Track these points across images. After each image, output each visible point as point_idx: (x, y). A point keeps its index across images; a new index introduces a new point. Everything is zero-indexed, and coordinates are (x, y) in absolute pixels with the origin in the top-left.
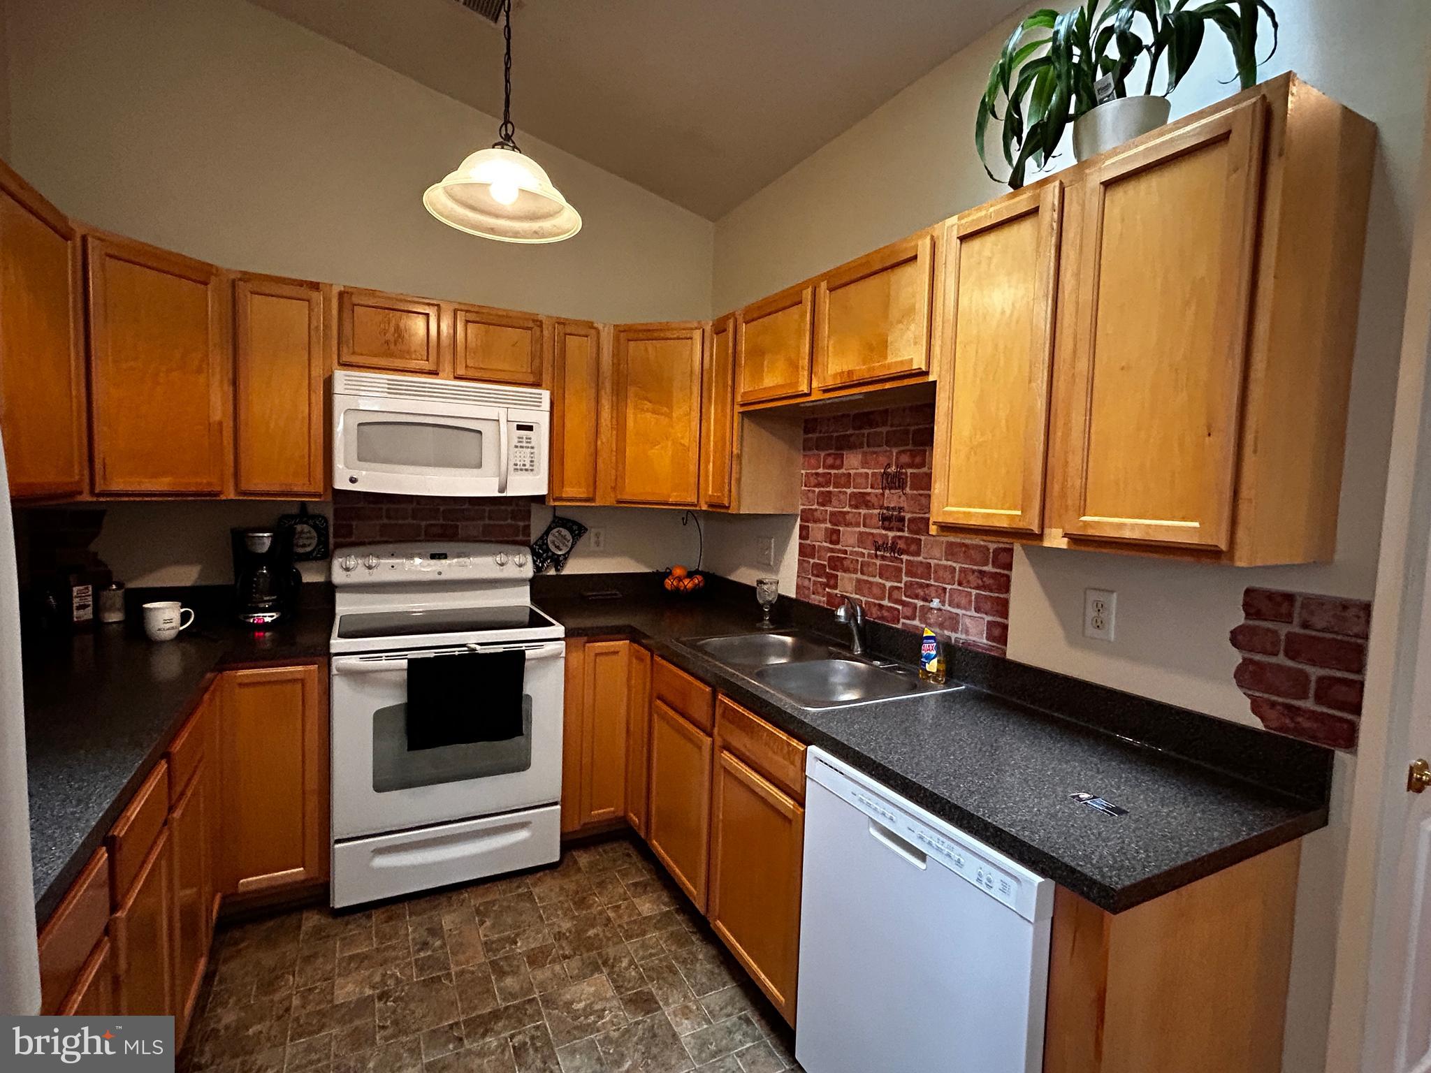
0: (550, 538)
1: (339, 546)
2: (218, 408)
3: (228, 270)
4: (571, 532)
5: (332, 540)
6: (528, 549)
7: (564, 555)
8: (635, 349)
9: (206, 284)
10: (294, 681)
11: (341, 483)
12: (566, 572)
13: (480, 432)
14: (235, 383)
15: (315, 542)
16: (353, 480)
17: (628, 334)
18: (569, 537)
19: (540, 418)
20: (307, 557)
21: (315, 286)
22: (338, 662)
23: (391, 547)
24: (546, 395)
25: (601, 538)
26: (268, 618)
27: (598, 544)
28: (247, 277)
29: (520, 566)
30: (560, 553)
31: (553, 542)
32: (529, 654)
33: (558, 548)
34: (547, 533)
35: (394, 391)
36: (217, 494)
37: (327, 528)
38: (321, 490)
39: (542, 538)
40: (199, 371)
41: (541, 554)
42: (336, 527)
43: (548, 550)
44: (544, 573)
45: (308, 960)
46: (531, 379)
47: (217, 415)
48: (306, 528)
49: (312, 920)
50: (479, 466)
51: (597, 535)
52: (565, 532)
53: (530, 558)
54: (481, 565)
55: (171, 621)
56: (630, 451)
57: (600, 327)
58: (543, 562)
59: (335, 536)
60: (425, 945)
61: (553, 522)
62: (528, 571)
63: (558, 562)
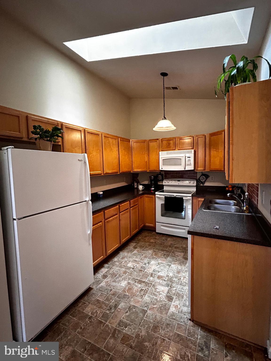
0: (201, 178)
1: (165, 179)
2: (146, 159)
3: (148, 140)
4: (205, 177)
5: (164, 178)
6: (195, 180)
7: (204, 181)
8: (213, 138)
9: (145, 143)
10: (152, 197)
11: (161, 169)
12: (204, 185)
13: (181, 159)
14: (149, 155)
15: (161, 178)
16: (162, 168)
17: (212, 135)
18: (205, 178)
19: (192, 155)
20: (160, 180)
21: (158, 139)
22: (156, 195)
23: (171, 179)
24: (193, 151)
25: (213, 178)
26: (153, 189)
27: (212, 179)
28: (150, 140)
29: (193, 183)
30: (202, 181)
31: (201, 179)
32: (184, 198)
33: (202, 180)
34: (200, 177)
35: (167, 154)
36: (147, 171)
37: (163, 176)
38: (159, 170)
39: (199, 178)
40: (144, 155)
41: (198, 181)
42: (165, 176)
43: (200, 180)
44: (200, 185)
45: (151, 236)
46: (191, 148)
47: (146, 161)
48: (160, 176)
49: (154, 233)
50: (181, 165)
51: (212, 178)
52: (204, 177)
53: (195, 182)
54: (187, 183)
55: (141, 188)
56: (212, 159)
57: (206, 135)
58: (199, 183)
59: (165, 177)
60: (164, 240)
61: (202, 175)
62: (195, 184)
63: (203, 183)
